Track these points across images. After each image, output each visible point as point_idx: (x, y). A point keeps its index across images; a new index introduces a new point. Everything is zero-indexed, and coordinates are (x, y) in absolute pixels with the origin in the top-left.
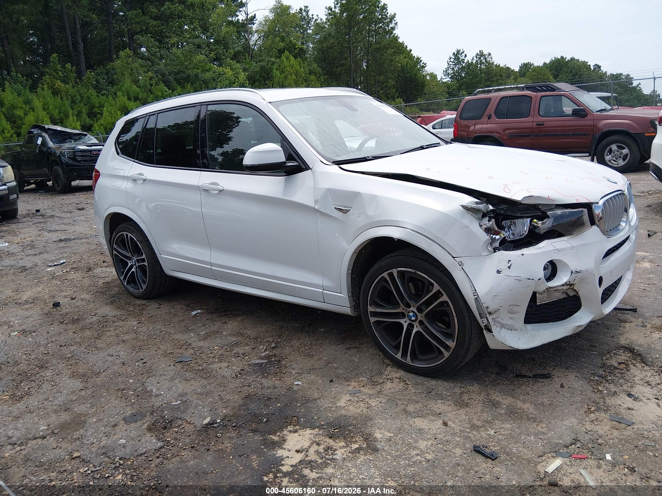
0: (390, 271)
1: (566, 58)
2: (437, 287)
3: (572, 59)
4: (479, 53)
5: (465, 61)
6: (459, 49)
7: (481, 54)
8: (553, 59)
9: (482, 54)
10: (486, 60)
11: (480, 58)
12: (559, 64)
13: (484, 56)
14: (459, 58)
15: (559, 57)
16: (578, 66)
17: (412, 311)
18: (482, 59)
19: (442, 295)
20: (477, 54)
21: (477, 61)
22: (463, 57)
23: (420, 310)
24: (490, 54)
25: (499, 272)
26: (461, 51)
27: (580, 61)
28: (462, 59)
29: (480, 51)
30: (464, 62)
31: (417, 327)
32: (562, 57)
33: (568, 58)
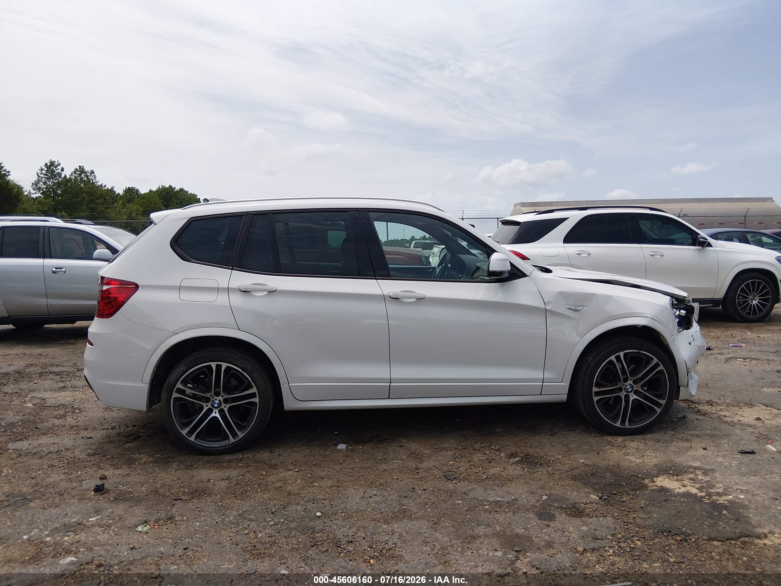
0: (617, 354)
1: (175, 188)
2: (656, 360)
3: (181, 190)
4: (78, 168)
5: (63, 176)
6: (53, 160)
7: (81, 170)
8: (161, 187)
9: (83, 171)
10: (87, 178)
11: (80, 175)
12: (168, 193)
13: (85, 173)
14: (53, 171)
15: (167, 186)
16: (188, 198)
17: (629, 384)
18: (83, 176)
19: (660, 365)
20: (77, 169)
21: (76, 177)
22: (59, 171)
23: (635, 382)
24: (92, 172)
25: (690, 344)
26: (56, 163)
27: (189, 193)
28: (58, 173)
29: (80, 167)
30: (60, 177)
31: (632, 396)
32: (170, 187)
33: (177, 188)
